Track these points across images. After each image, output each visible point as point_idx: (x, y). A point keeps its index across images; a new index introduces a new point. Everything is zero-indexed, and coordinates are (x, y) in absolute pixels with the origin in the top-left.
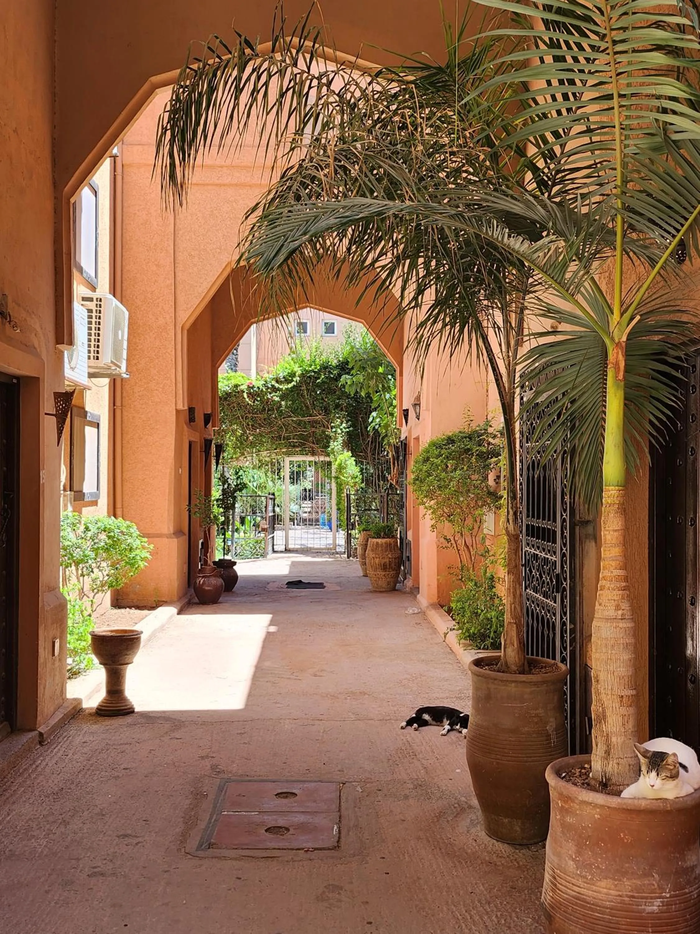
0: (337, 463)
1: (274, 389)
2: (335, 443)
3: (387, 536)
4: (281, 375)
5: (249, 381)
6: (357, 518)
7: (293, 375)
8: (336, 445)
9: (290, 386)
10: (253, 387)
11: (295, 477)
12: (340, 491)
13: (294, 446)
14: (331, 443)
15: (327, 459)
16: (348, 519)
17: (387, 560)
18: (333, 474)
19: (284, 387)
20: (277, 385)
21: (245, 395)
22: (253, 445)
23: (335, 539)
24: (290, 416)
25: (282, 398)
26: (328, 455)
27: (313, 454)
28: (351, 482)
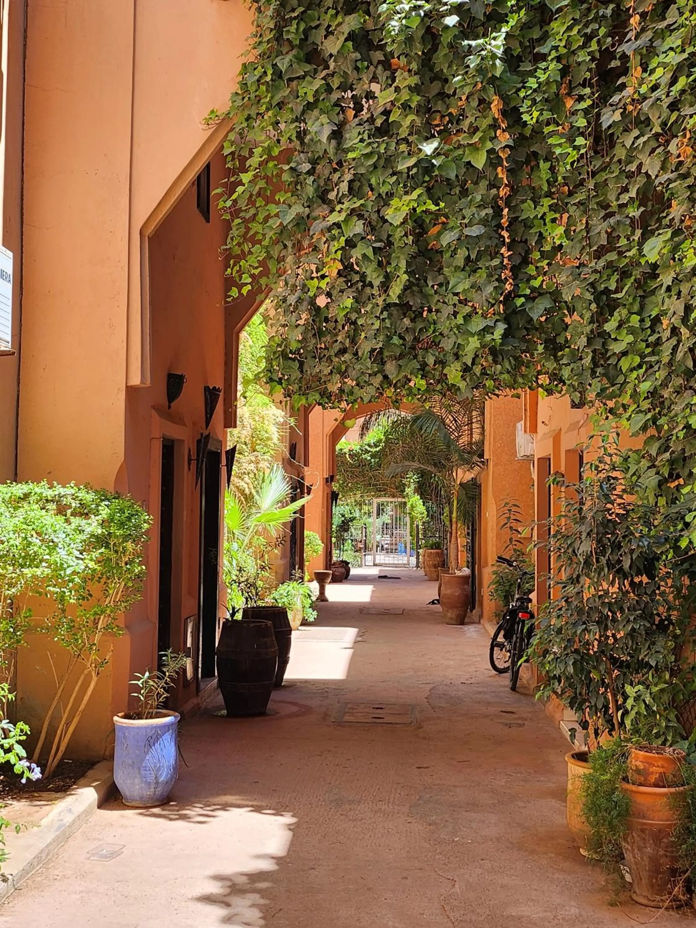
0: (410, 503)
1: (367, 452)
2: (409, 489)
3: (437, 548)
4: (372, 442)
5: (349, 446)
6: (423, 541)
7: (380, 441)
8: (409, 490)
9: (378, 449)
10: (352, 451)
11: (380, 511)
12: (412, 523)
13: (380, 491)
14: (406, 489)
15: (404, 500)
16: (417, 542)
17: (436, 562)
18: (408, 511)
19: (374, 450)
20: (369, 449)
21: (347, 456)
22: (351, 489)
23: (408, 560)
24: (378, 470)
25: (372, 456)
26: (404, 497)
27: (394, 497)
28: (419, 516)
